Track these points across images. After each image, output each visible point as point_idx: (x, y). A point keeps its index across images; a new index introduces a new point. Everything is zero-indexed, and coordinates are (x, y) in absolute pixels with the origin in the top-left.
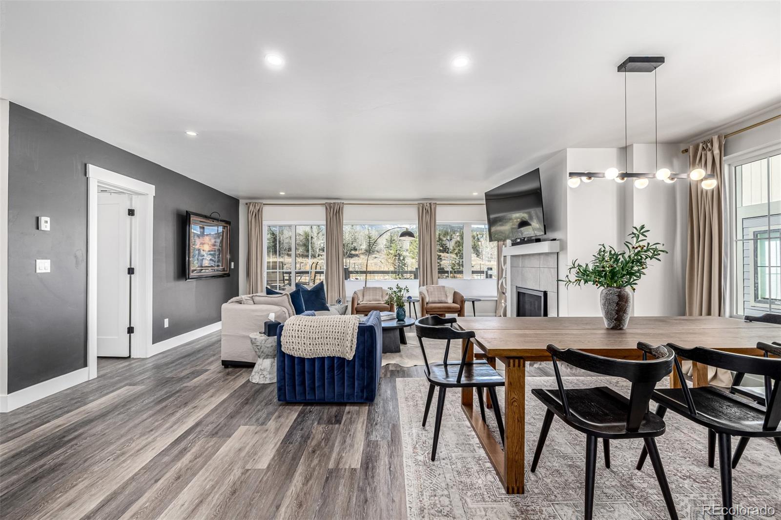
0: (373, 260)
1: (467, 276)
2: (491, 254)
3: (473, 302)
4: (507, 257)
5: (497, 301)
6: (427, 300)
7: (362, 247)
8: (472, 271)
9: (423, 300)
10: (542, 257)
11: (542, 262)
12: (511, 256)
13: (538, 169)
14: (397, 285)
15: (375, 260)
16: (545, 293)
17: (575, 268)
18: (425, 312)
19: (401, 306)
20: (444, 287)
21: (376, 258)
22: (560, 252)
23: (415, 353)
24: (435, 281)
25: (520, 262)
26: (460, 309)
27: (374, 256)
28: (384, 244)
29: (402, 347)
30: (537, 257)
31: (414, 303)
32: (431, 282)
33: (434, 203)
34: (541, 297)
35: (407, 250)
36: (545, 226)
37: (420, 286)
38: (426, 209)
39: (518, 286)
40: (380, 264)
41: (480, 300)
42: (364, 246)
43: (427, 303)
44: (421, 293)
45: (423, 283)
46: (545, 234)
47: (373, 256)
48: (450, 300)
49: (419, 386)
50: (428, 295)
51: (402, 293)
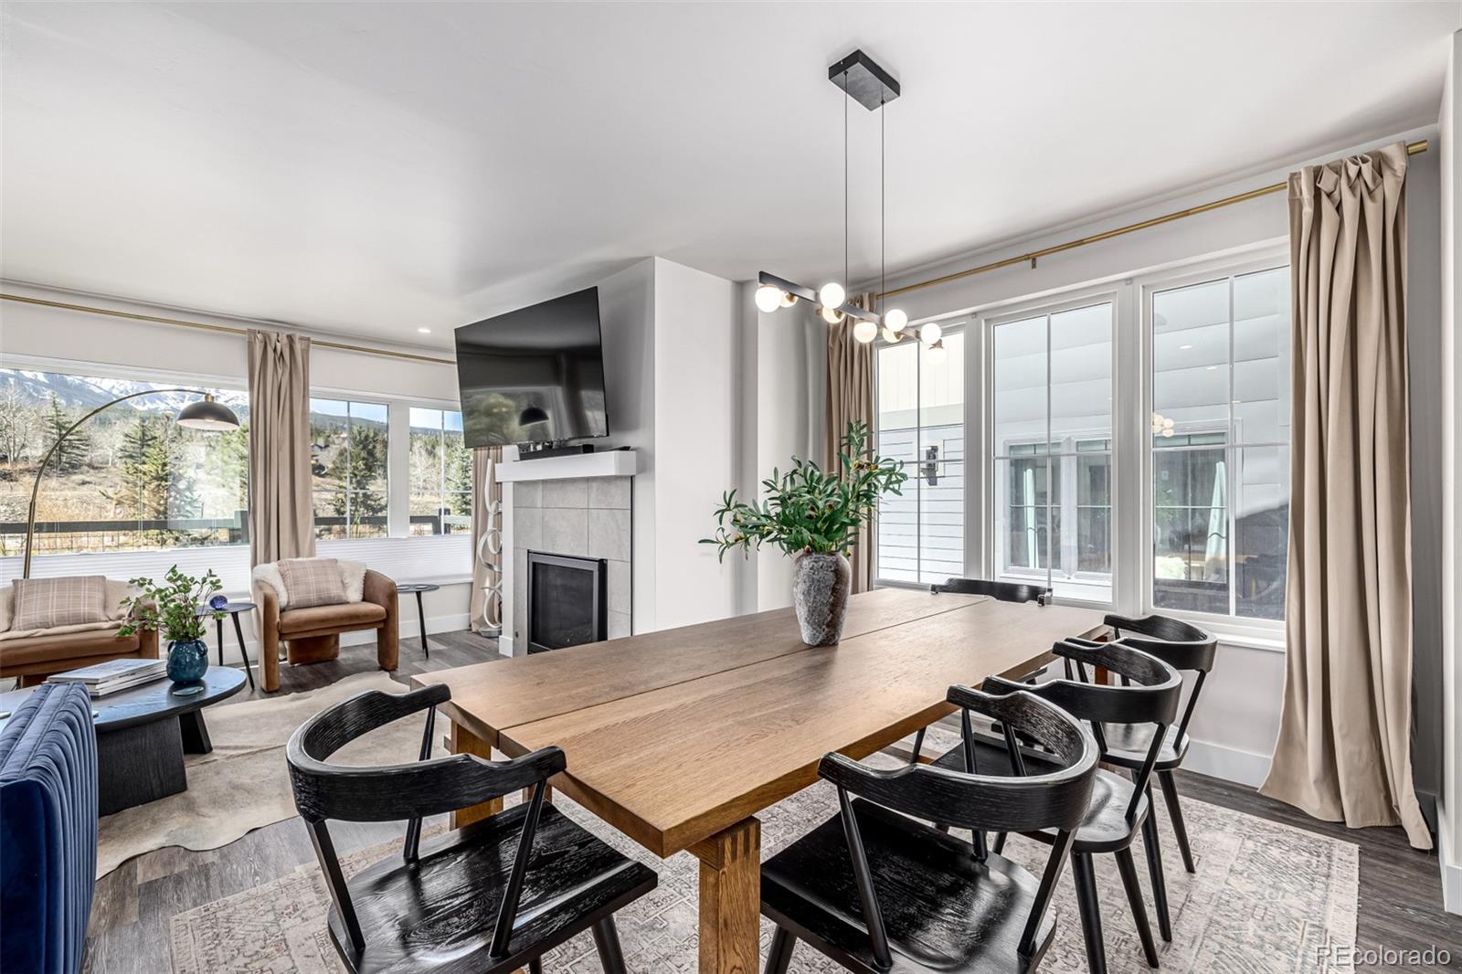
0: (74, 489)
1: (398, 529)
2: (425, 481)
3: (419, 594)
4: (503, 484)
5: (472, 584)
6: (283, 599)
7: (27, 452)
8: (411, 517)
9: (268, 603)
10: (595, 485)
11: (593, 496)
12: (515, 482)
13: (596, 287)
14: (173, 570)
15: (85, 490)
16: (603, 564)
17: (730, 510)
18: (277, 635)
19: (185, 637)
20: (336, 561)
21: (84, 483)
22: (637, 477)
23: (246, 780)
24: (304, 547)
25: (538, 496)
26: (385, 617)
27: (77, 478)
28: (119, 445)
29: (192, 767)
30: (584, 485)
31: (235, 615)
32: (293, 550)
33: (301, 339)
34: (592, 572)
35: (199, 466)
36: (607, 416)
37: (254, 563)
38: (275, 350)
39: (533, 549)
40: (100, 500)
41: (435, 588)
42: (37, 451)
43: (282, 611)
44: (258, 584)
45: (268, 552)
46: (608, 435)
47: (74, 477)
48: (354, 594)
49: (276, 921)
50: (286, 586)
51: (191, 595)
